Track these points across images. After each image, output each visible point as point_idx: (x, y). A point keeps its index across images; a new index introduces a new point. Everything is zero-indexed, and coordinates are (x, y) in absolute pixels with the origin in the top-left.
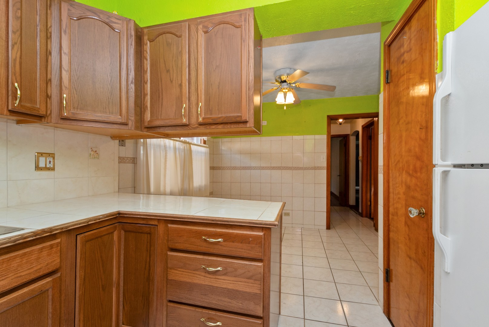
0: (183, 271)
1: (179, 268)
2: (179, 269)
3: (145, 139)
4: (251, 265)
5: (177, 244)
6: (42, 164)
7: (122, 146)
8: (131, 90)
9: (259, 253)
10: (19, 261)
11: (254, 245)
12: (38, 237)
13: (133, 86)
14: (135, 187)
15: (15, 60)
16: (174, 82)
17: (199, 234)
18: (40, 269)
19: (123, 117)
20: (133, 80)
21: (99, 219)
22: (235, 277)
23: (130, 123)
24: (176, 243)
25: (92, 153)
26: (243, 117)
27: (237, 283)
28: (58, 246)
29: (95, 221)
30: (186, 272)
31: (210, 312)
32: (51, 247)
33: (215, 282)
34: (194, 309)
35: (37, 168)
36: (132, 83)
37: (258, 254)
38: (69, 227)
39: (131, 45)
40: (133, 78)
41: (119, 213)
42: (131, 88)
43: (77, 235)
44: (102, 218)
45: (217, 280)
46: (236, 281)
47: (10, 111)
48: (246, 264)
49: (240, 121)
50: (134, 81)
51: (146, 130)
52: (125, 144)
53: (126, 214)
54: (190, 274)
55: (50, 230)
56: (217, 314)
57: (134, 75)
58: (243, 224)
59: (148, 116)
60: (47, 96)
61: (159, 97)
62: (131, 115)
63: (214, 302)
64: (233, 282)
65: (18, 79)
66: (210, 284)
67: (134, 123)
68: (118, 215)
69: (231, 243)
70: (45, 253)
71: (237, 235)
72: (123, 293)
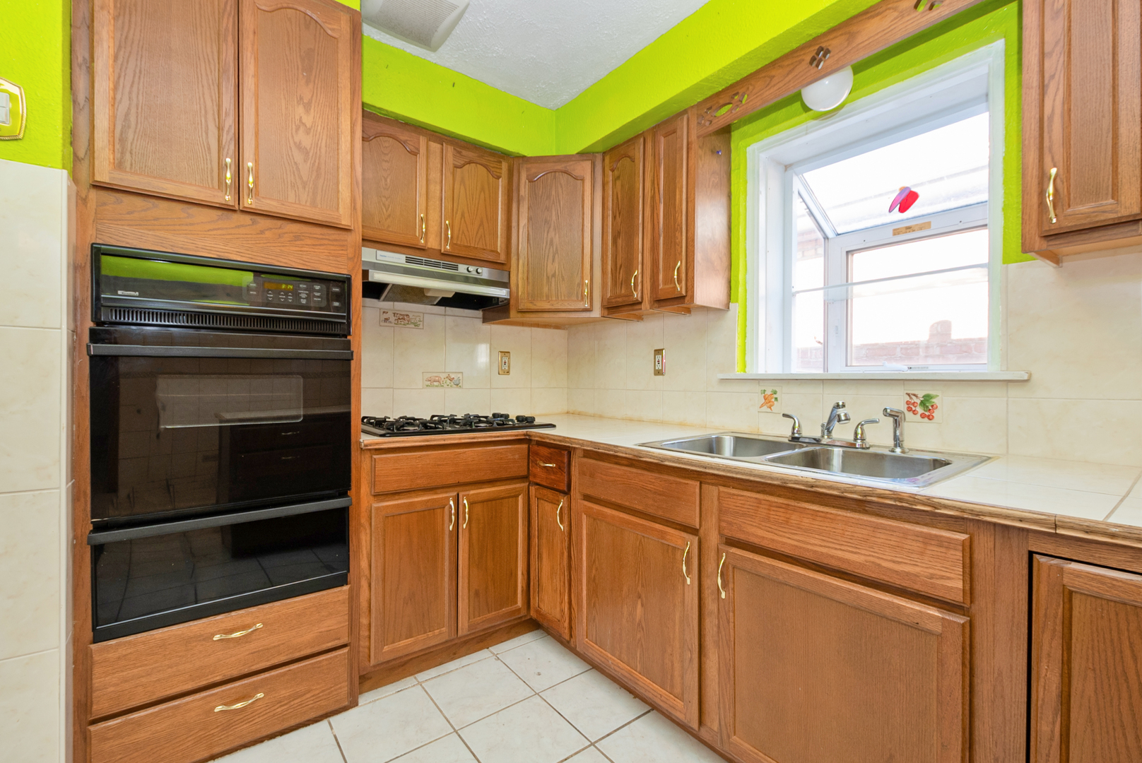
18: (915, 575)
47: (1044, 238)
65: (1059, 157)
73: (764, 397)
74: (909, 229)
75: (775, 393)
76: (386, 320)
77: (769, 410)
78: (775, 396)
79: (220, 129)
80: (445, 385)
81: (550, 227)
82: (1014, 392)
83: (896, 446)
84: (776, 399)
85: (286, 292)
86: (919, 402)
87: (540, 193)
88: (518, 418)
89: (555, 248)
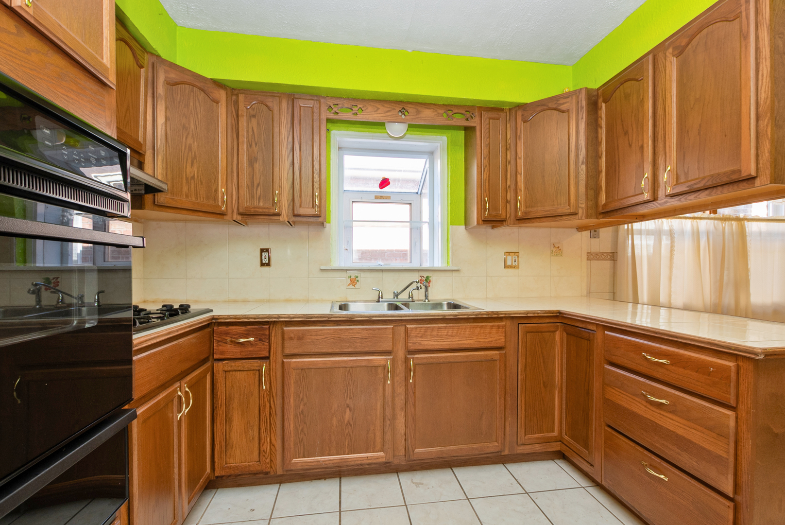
0: (620, 393)
1: (617, 387)
2: (616, 389)
3: (630, 225)
4: (713, 409)
5: (614, 357)
6: (509, 263)
7: (595, 237)
8: (582, 172)
9: (726, 394)
10: (479, 330)
11: (717, 380)
12: (490, 316)
13: (583, 167)
14: (614, 293)
15: (486, 180)
16: (633, 145)
17: (640, 348)
18: (491, 341)
19: (572, 207)
20: (583, 160)
21: (538, 314)
22: (686, 419)
23: (580, 211)
24: (613, 355)
25: (554, 249)
26: (743, 172)
27: (691, 430)
28: (503, 328)
29: (533, 314)
30: (624, 394)
31: (653, 458)
32: (499, 327)
33: (659, 418)
34: (634, 445)
35: (506, 267)
36: (583, 163)
37: (724, 394)
38: (511, 314)
39: (582, 118)
40: (584, 158)
41: (560, 312)
42: (582, 170)
43: (519, 324)
44: (540, 313)
45: (661, 416)
46: (689, 427)
47: (483, 221)
48: (705, 406)
49: (740, 178)
50: (585, 160)
51: (602, 216)
52: (599, 235)
53: (565, 314)
54: (628, 398)
55: (497, 313)
56: (662, 463)
57: (585, 153)
58: (699, 344)
59: (603, 198)
60: (507, 202)
61: (615, 171)
62: (582, 202)
63: (657, 445)
64: (685, 427)
65: (488, 194)
66: (653, 419)
67: (584, 211)
68: (558, 314)
69: (681, 370)
70: (494, 330)
71: (690, 359)
72: (566, 400)
73: (350, 280)
74: (381, 197)
75: (357, 277)
77: (353, 287)
78: (357, 279)
81: (188, 134)
82: (455, 274)
83: (426, 299)
84: (358, 281)
86: (424, 279)
87: (179, 99)
89: (193, 153)
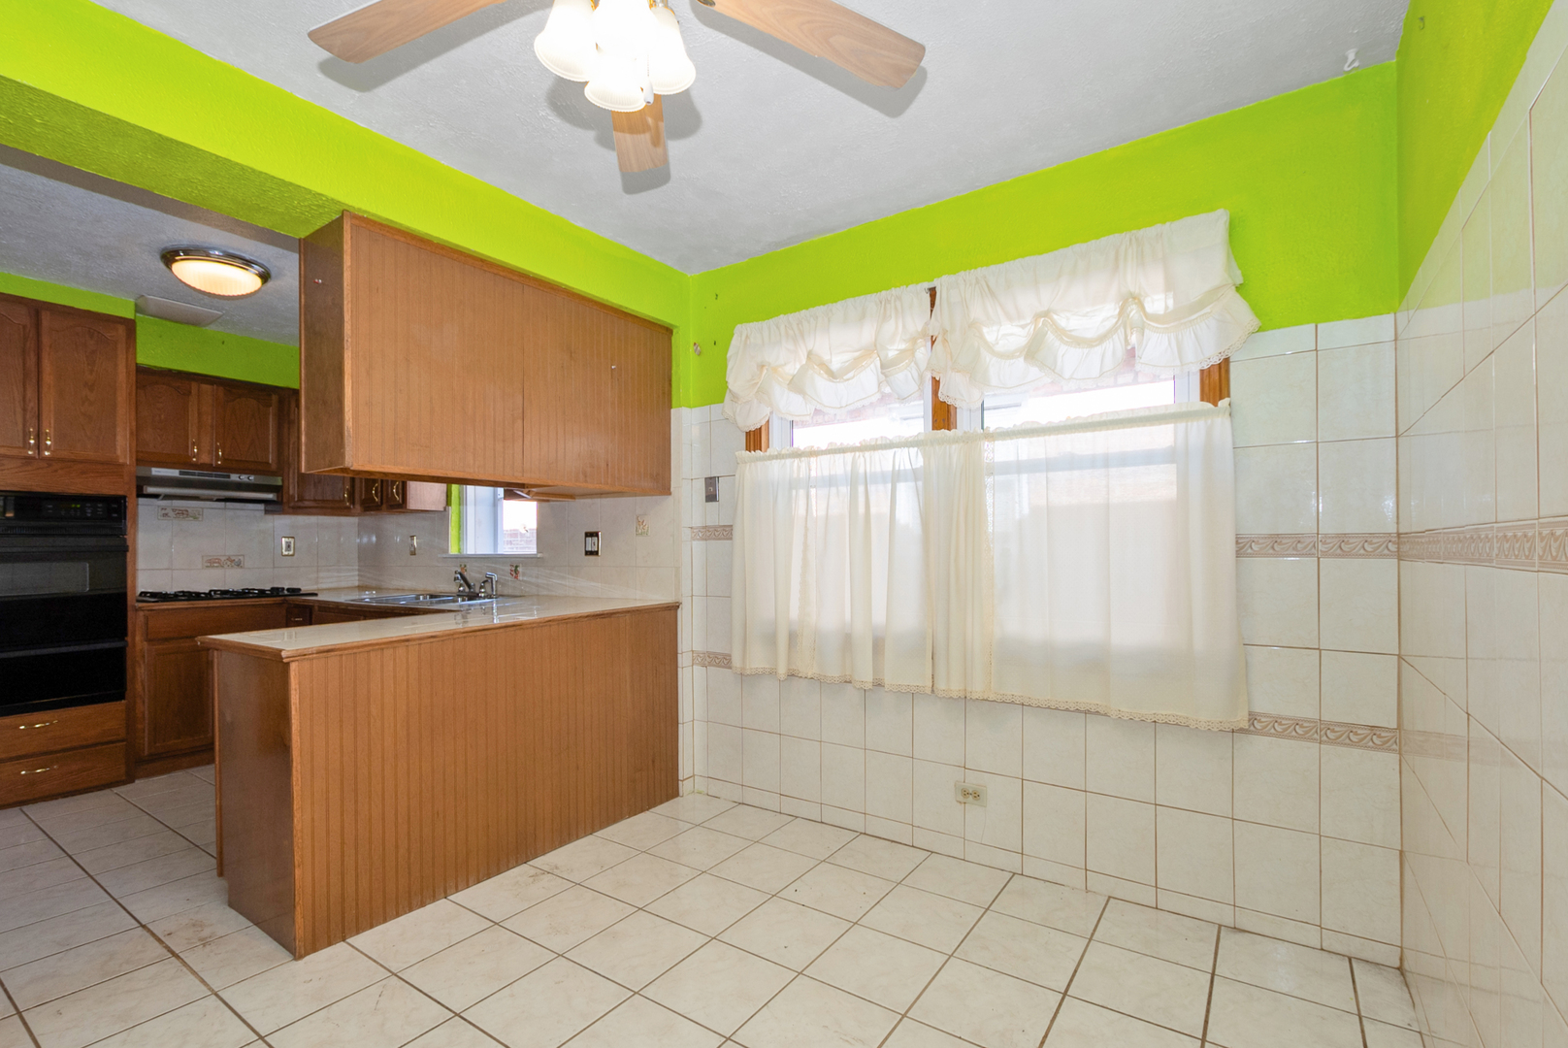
25: (639, 525)
75: (465, 566)
76: (166, 515)
79: (25, 410)
80: (226, 566)
85: (75, 509)
88: (288, 590)
